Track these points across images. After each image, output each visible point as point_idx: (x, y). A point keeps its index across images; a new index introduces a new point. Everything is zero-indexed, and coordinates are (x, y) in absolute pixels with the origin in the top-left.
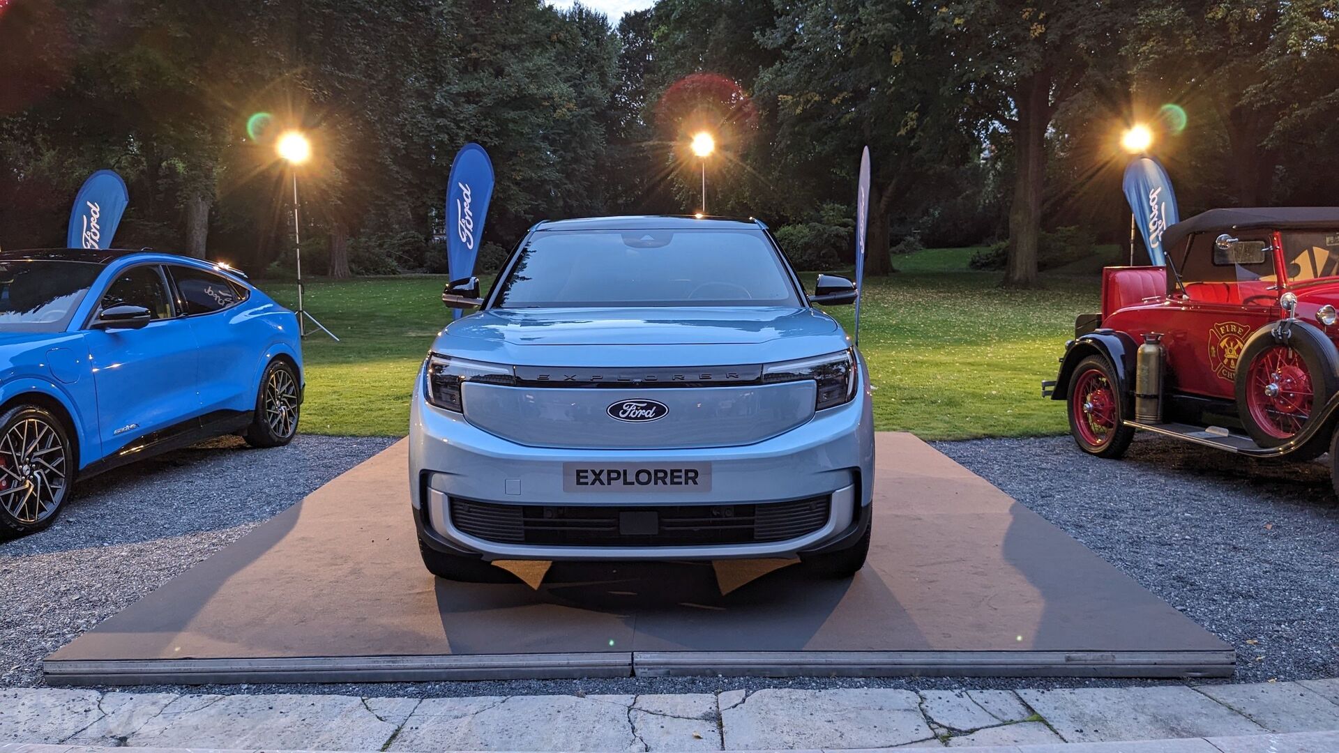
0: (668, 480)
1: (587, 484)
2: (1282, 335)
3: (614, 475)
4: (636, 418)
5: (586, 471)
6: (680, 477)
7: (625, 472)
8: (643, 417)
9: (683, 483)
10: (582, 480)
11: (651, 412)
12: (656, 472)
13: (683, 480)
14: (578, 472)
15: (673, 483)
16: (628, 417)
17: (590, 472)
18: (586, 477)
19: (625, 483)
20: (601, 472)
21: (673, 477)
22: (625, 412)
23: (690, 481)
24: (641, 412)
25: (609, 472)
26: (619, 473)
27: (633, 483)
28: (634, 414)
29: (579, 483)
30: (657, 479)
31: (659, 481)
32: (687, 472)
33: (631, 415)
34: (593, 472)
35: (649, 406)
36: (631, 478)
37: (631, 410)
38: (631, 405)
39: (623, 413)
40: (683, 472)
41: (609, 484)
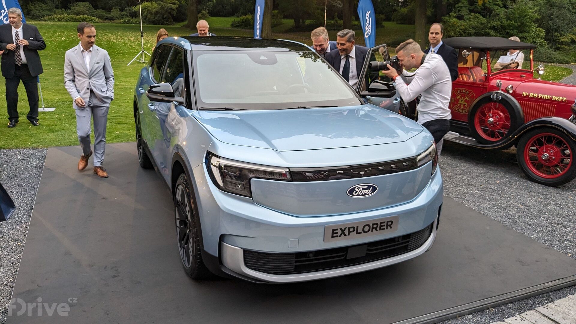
0: (378, 229)
1: (337, 236)
2: (496, 98)
3: (352, 230)
4: (362, 195)
5: (337, 230)
6: (384, 226)
7: (358, 227)
8: (365, 194)
9: (385, 229)
10: (334, 235)
11: (370, 190)
12: (373, 225)
13: (385, 227)
14: (333, 230)
15: (380, 229)
16: (358, 195)
17: (339, 230)
18: (337, 233)
19: (357, 233)
20: (345, 228)
21: (381, 226)
22: (357, 192)
23: (389, 227)
24: (365, 191)
25: (349, 228)
26: (354, 228)
27: (361, 233)
28: (361, 193)
29: (333, 237)
30: (373, 228)
31: (374, 230)
32: (388, 222)
33: (360, 194)
34: (341, 229)
35: (369, 187)
36: (360, 230)
37: (359, 191)
38: (359, 188)
39: (355, 193)
40: (386, 222)
41: (349, 235)
